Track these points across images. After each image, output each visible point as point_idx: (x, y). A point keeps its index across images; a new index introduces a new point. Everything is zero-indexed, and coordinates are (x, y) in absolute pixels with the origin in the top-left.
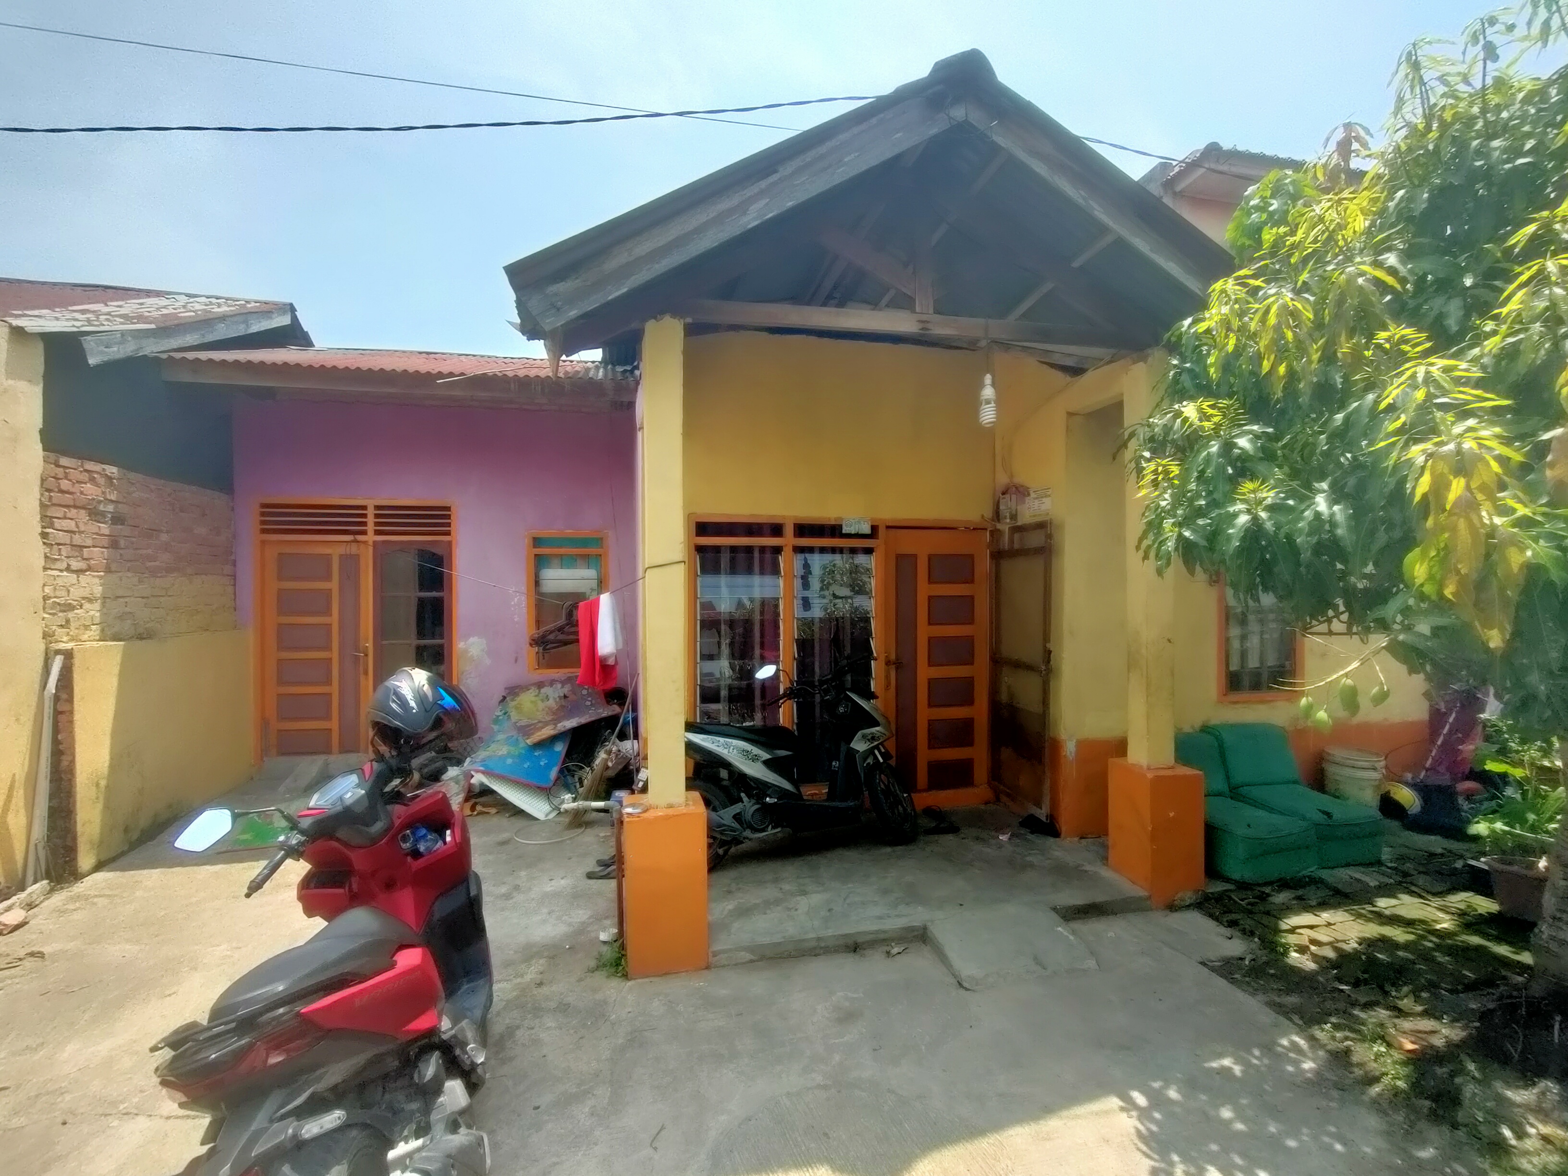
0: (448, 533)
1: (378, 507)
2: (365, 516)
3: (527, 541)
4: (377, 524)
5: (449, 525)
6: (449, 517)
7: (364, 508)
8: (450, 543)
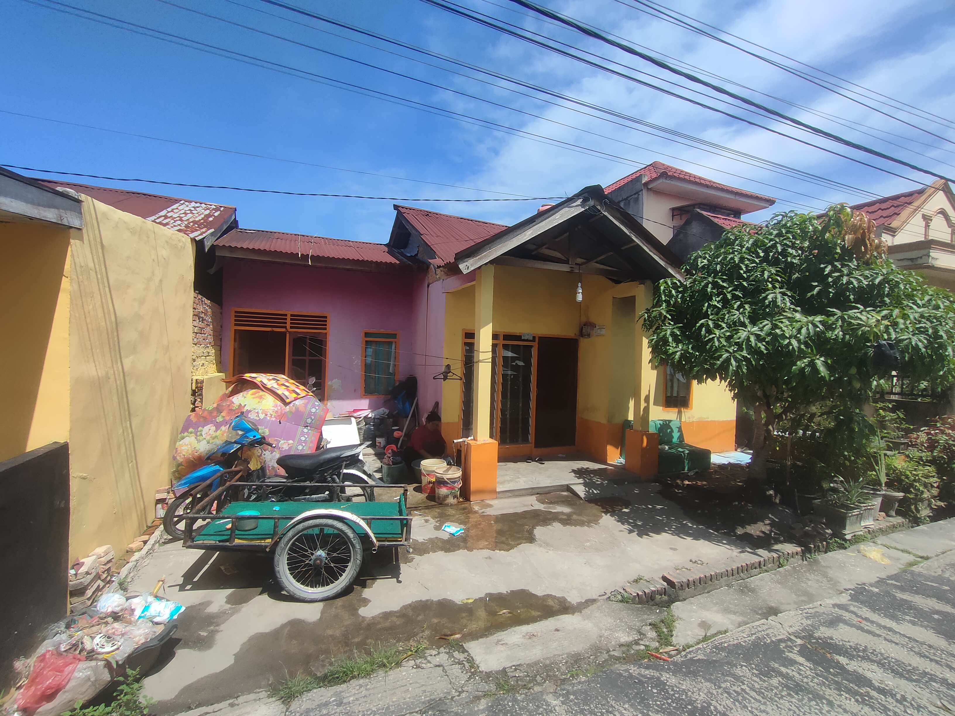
0: (325, 329)
1: (292, 315)
2: (286, 319)
3: (363, 334)
4: (291, 323)
5: (326, 325)
6: (326, 321)
7: (286, 315)
8: (326, 333)
